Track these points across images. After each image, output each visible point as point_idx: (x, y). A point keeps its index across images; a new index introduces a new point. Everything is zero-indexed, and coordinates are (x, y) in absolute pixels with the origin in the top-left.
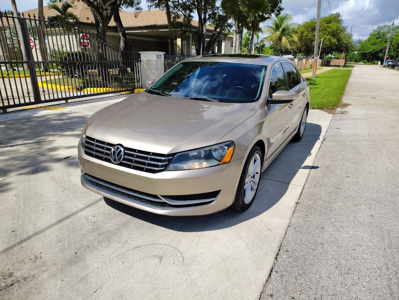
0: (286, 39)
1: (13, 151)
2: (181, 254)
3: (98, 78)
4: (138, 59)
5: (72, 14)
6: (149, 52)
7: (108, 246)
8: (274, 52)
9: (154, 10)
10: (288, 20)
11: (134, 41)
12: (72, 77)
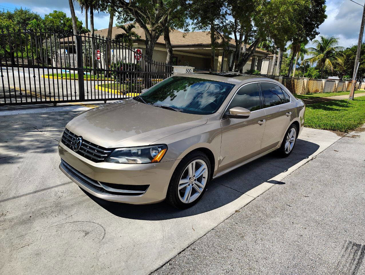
0: (329, 61)
1: (39, 135)
2: (105, 234)
3: (142, 86)
4: (171, 72)
5: (135, 33)
6: (180, 66)
7: (56, 217)
8: (319, 73)
9: (197, 31)
10: (333, 44)
11: (183, 56)
12: (121, 83)
